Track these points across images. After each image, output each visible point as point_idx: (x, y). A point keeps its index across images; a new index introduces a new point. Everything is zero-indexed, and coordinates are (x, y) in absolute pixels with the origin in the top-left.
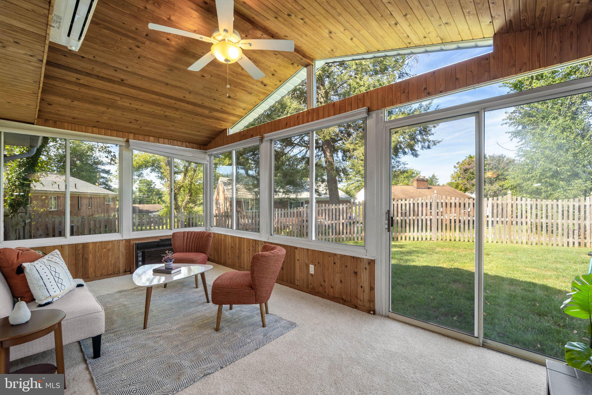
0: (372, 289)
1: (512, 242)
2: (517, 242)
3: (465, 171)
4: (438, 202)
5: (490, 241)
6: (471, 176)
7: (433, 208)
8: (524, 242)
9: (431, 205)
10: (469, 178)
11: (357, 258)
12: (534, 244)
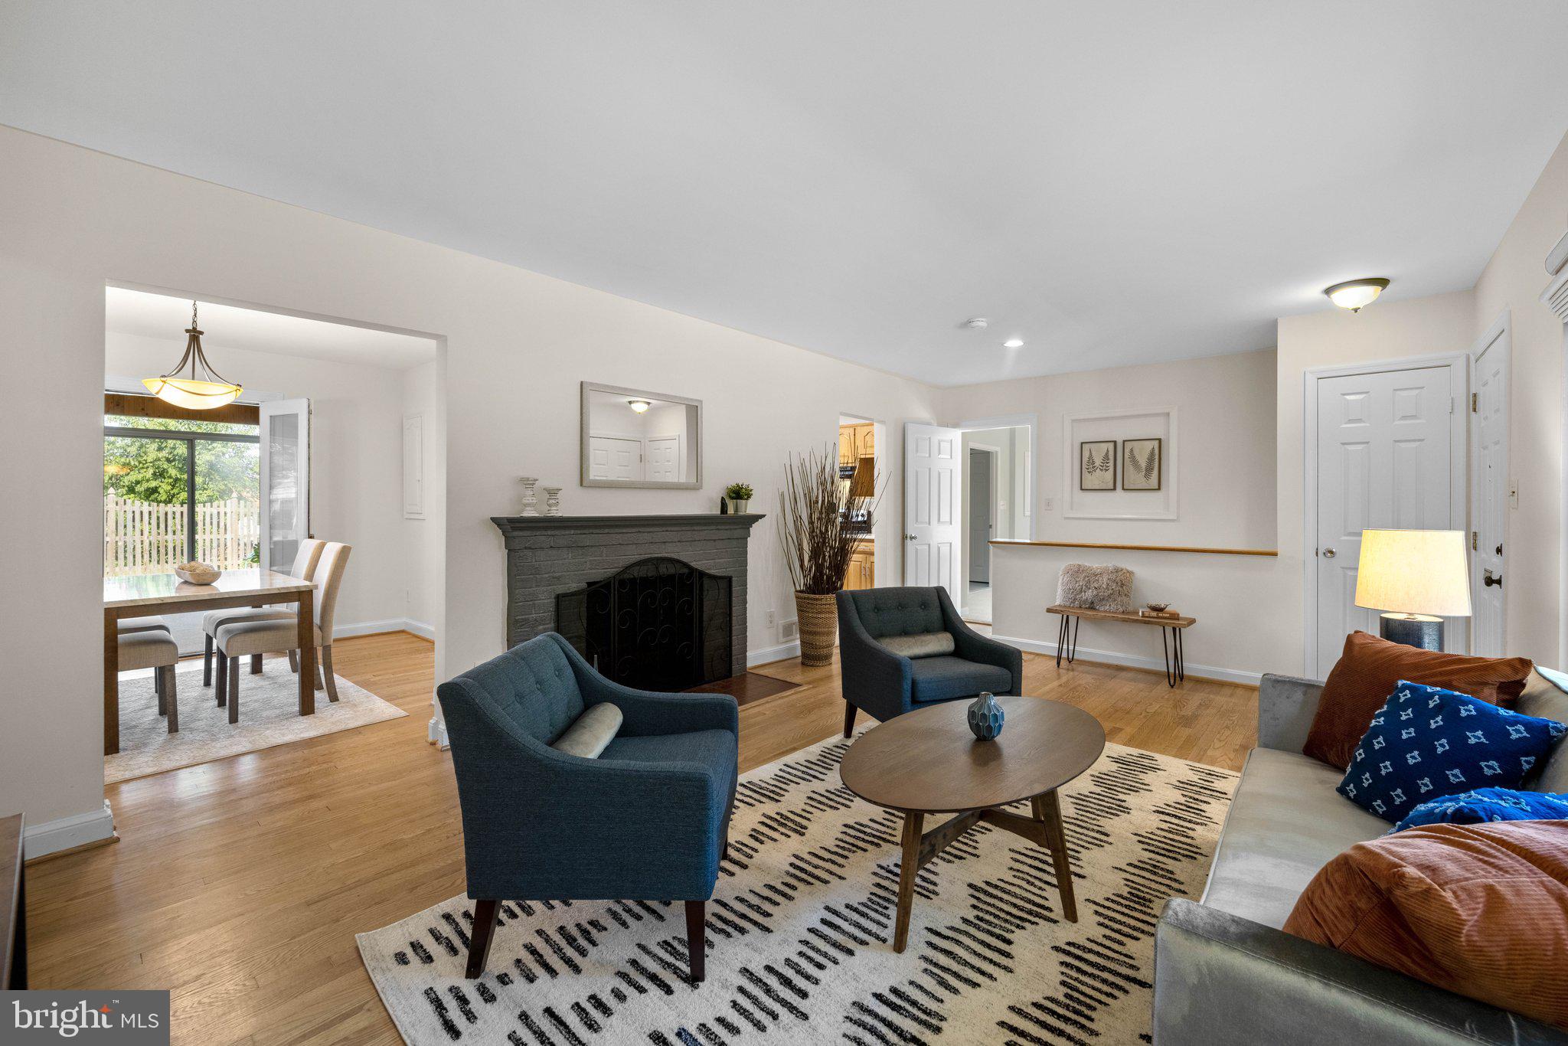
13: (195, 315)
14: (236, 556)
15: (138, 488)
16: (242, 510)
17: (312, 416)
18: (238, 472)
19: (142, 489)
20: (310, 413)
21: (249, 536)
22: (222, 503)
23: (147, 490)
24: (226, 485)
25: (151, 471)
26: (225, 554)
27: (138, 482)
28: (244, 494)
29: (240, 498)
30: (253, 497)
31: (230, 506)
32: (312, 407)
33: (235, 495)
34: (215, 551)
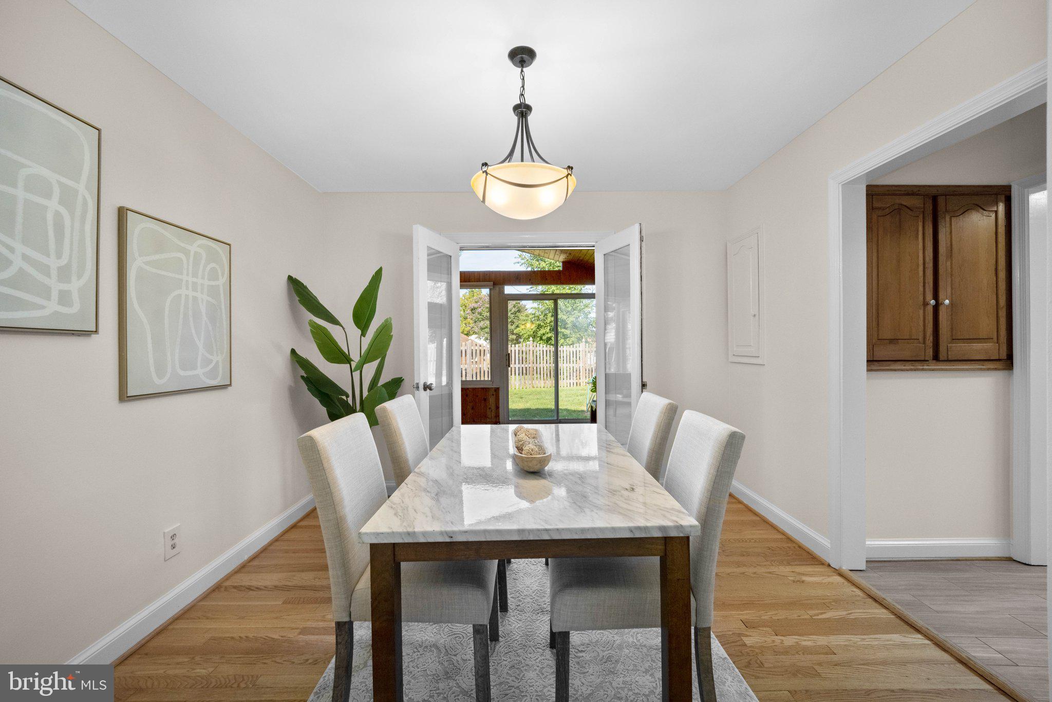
0: (497, 408)
1: (533, 387)
2: (537, 387)
3: (472, 310)
4: (472, 350)
5: (517, 388)
6: (479, 317)
7: (468, 356)
8: (542, 387)
9: (466, 352)
10: (477, 320)
11: (486, 388)
12: (549, 387)
13: (523, 87)
14: (584, 377)
15: (544, 338)
16: (587, 350)
17: (644, 244)
18: (585, 327)
19: (545, 338)
20: (642, 240)
21: (591, 365)
22: (578, 345)
23: (547, 338)
24: (580, 335)
25: (549, 328)
26: (580, 375)
27: (544, 334)
28: (588, 340)
29: (586, 342)
30: (592, 341)
31: (581, 347)
32: (644, 234)
33: (584, 340)
34: (575, 373)
